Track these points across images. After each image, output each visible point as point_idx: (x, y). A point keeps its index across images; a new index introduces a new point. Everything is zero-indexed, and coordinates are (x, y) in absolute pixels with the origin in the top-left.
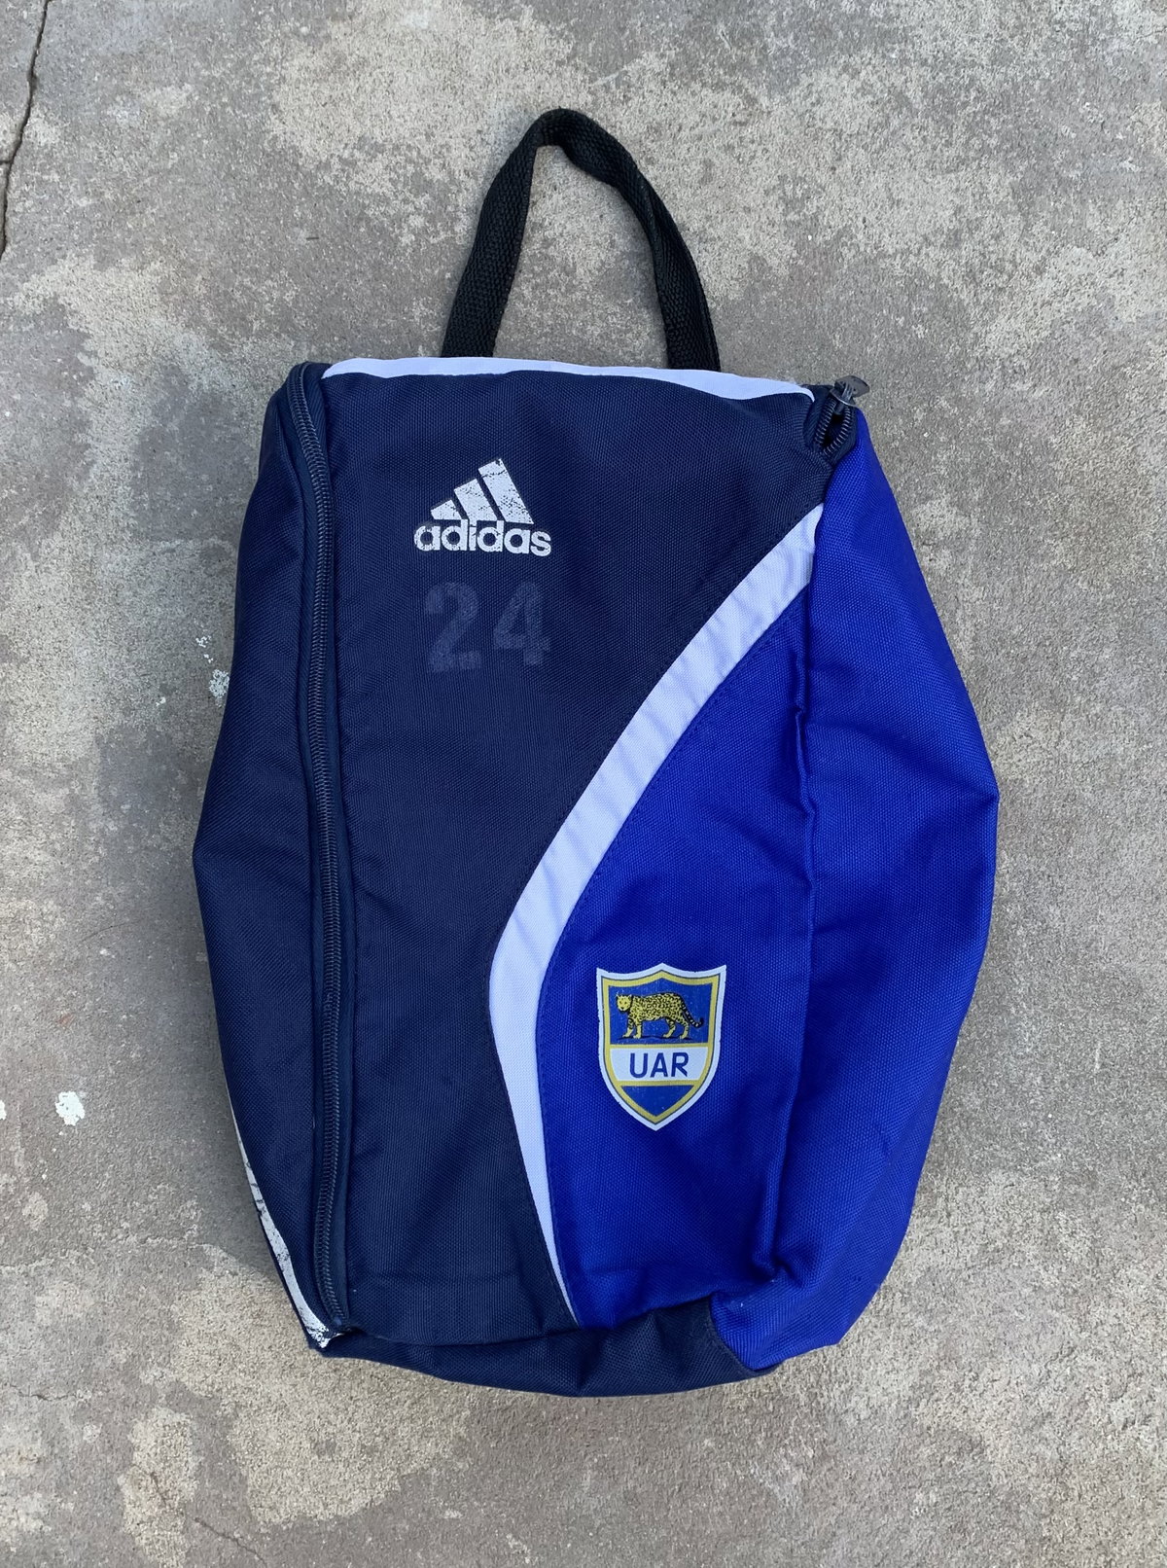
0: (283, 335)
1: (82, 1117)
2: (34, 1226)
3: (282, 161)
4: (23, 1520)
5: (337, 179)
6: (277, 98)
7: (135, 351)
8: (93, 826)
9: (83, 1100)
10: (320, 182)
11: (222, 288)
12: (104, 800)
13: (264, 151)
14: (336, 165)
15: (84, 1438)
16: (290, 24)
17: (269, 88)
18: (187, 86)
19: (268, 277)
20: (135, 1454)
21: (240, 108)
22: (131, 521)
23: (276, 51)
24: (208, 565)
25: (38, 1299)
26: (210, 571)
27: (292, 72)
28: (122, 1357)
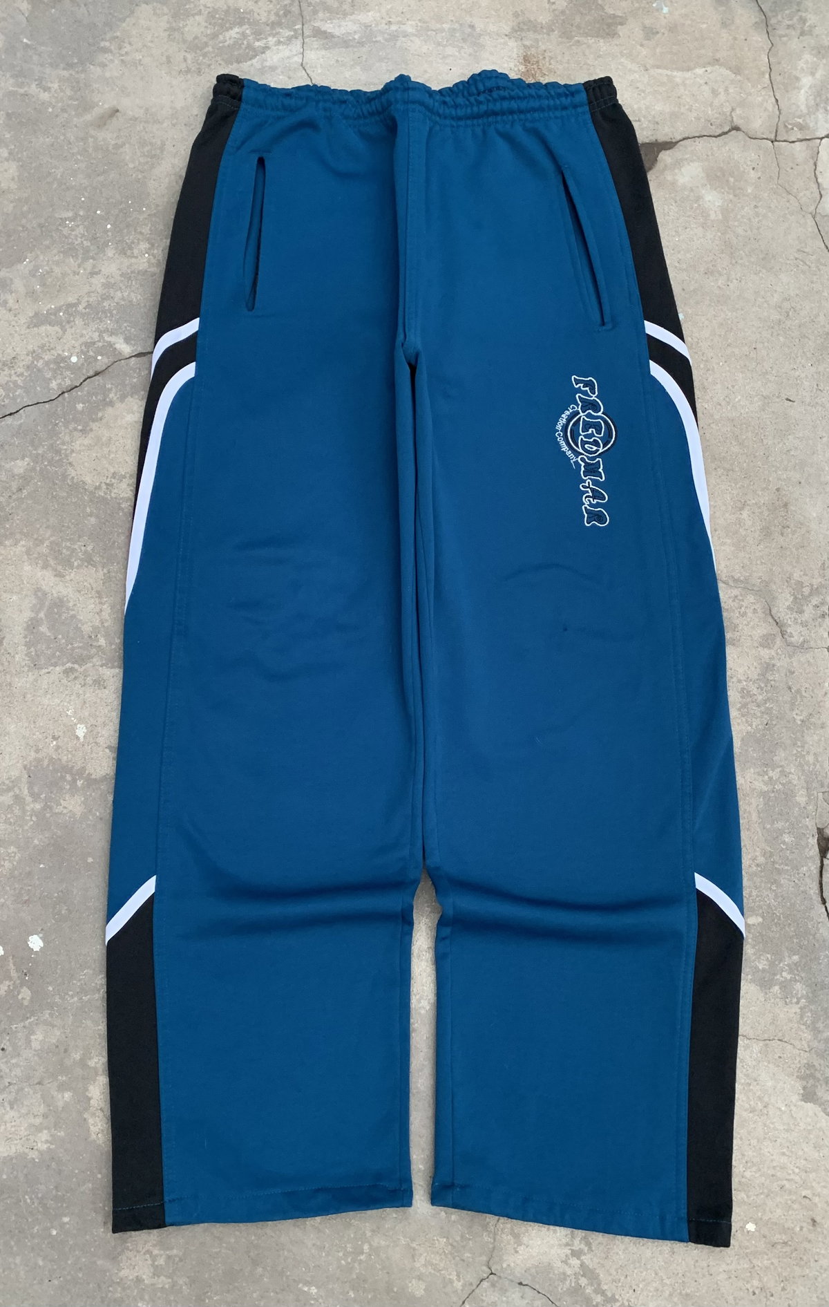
0: (90, 566)
1: (42, 946)
2: (26, 1003)
3: (77, 487)
4: (39, 1145)
5: (106, 494)
6: (71, 460)
7: (18, 584)
8: (28, 808)
9: (41, 938)
10: (97, 495)
11: (57, 549)
12: (32, 794)
13: (68, 484)
14: (104, 487)
15: (65, 1099)
16: (72, 426)
17: (66, 456)
18: (27, 459)
19: (79, 541)
20: (91, 1102)
21: (54, 466)
22: (26, 662)
23: (67, 438)
24: (68, 677)
25: (32, 1037)
26: (69, 679)
27: (77, 445)
28: (77, 1057)
